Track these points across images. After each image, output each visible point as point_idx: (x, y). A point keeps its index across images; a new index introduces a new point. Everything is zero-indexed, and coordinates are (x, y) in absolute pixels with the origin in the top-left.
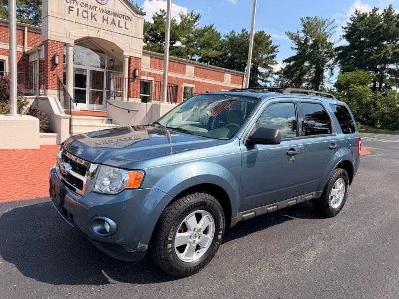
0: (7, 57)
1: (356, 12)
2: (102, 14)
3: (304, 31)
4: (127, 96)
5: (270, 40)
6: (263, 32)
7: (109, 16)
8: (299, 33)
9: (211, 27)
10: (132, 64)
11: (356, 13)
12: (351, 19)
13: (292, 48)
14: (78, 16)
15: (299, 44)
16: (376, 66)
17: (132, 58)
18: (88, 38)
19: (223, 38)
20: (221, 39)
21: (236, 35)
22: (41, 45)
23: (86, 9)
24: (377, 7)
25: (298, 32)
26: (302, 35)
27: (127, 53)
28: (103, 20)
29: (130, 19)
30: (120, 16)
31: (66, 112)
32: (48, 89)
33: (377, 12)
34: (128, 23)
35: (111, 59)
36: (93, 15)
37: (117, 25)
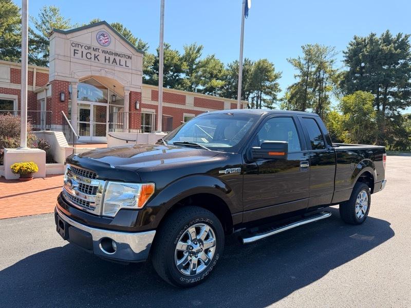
0: (17, 96)
2: (104, 55)
3: (305, 58)
4: (128, 128)
5: (273, 67)
6: (266, 60)
7: (111, 56)
10: (132, 98)
11: (355, 38)
12: (350, 44)
13: (295, 75)
14: (82, 57)
16: (378, 89)
17: (133, 93)
18: (91, 77)
19: (226, 67)
20: (225, 69)
22: (49, 85)
23: (89, 51)
24: (374, 33)
25: (299, 58)
27: (128, 89)
28: (105, 59)
29: (130, 58)
30: (121, 55)
32: (54, 124)
33: (374, 37)
34: (128, 61)
35: (113, 94)
36: (96, 56)
37: (118, 64)
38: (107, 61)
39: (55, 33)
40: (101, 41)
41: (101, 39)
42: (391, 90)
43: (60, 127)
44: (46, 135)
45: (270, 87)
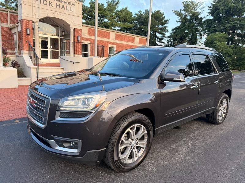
2: (56, 2)
3: (184, 10)
4: (72, 53)
5: (164, 16)
6: (159, 11)
7: (60, 3)
9: (126, 8)
10: (76, 33)
12: (213, 1)
13: (177, 21)
14: (41, 3)
15: (182, 18)
16: (229, 31)
17: (76, 30)
18: (48, 18)
19: (134, 15)
20: (133, 17)
21: (142, 13)
22: (18, 23)
25: (181, 10)
26: (183, 12)
27: (72, 27)
28: (57, 5)
29: (74, 5)
30: (67, 3)
31: (34, 64)
32: (23, 50)
34: (73, 7)
35: (62, 30)
36: (50, 3)
37: (66, 9)
42: (237, 32)
43: (27, 52)
44: (18, 57)
45: (161, 29)
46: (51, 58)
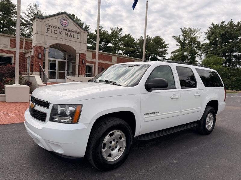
0: (14, 55)
1: (213, 24)
2: (64, 32)
3: (183, 35)
4: (78, 74)
5: (163, 41)
6: (159, 36)
7: (68, 32)
8: (180, 37)
9: (129, 35)
10: (81, 57)
12: (209, 28)
13: (177, 45)
14: (52, 32)
15: (180, 42)
16: (226, 54)
17: (81, 54)
18: (57, 44)
19: (136, 41)
20: (135, 42)
21: (143, 39)
22: (32, 49)
23: (56, 29)
24: (223, 21)
26: (182, 37)
27: (78, 52)
28: (65, 34)
29: (79, 33)
30: (74, 32)
31: (44, 83)
33: (224, 24)
34: (79, 35)
35: (69, 55)
36: (60, 32)
37: (73, 37)
38: (66, 35)
39: (36, 19)
40: (63, 23)
41: (63, 22)
42: (233, 54)
43: (38, 73)
44: (30, 77)
45: (161, 52)
46: (58, 79)
